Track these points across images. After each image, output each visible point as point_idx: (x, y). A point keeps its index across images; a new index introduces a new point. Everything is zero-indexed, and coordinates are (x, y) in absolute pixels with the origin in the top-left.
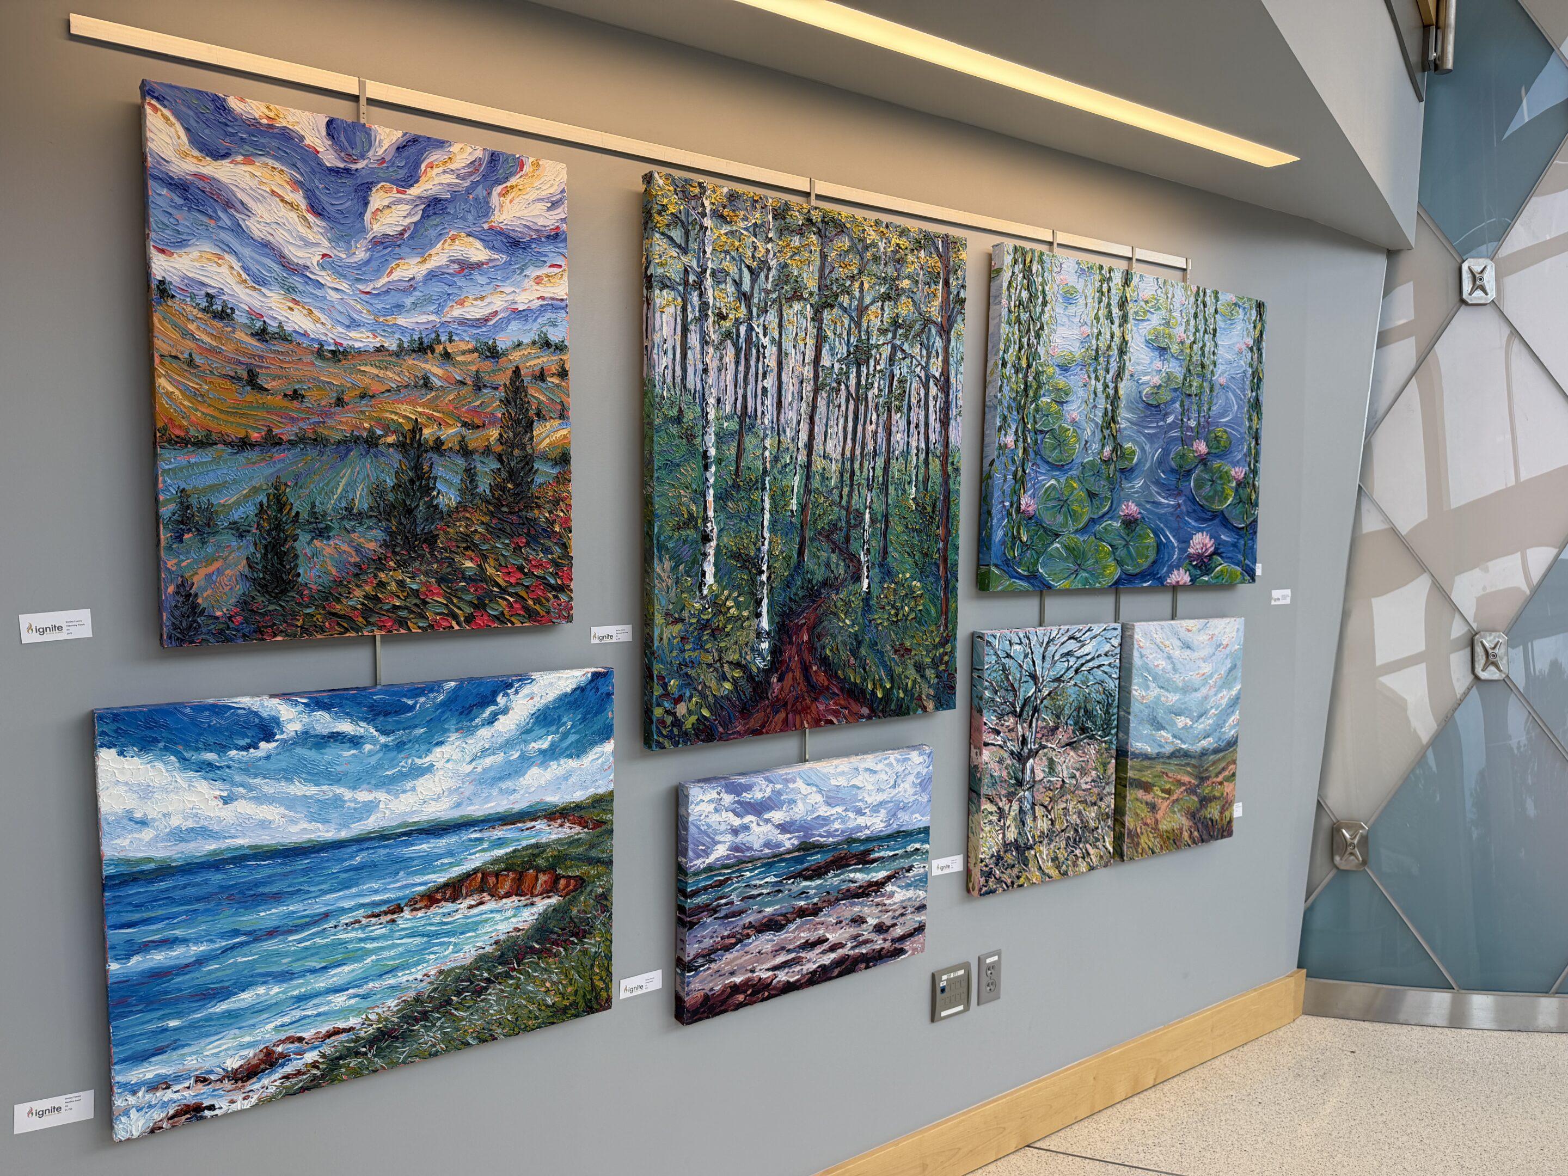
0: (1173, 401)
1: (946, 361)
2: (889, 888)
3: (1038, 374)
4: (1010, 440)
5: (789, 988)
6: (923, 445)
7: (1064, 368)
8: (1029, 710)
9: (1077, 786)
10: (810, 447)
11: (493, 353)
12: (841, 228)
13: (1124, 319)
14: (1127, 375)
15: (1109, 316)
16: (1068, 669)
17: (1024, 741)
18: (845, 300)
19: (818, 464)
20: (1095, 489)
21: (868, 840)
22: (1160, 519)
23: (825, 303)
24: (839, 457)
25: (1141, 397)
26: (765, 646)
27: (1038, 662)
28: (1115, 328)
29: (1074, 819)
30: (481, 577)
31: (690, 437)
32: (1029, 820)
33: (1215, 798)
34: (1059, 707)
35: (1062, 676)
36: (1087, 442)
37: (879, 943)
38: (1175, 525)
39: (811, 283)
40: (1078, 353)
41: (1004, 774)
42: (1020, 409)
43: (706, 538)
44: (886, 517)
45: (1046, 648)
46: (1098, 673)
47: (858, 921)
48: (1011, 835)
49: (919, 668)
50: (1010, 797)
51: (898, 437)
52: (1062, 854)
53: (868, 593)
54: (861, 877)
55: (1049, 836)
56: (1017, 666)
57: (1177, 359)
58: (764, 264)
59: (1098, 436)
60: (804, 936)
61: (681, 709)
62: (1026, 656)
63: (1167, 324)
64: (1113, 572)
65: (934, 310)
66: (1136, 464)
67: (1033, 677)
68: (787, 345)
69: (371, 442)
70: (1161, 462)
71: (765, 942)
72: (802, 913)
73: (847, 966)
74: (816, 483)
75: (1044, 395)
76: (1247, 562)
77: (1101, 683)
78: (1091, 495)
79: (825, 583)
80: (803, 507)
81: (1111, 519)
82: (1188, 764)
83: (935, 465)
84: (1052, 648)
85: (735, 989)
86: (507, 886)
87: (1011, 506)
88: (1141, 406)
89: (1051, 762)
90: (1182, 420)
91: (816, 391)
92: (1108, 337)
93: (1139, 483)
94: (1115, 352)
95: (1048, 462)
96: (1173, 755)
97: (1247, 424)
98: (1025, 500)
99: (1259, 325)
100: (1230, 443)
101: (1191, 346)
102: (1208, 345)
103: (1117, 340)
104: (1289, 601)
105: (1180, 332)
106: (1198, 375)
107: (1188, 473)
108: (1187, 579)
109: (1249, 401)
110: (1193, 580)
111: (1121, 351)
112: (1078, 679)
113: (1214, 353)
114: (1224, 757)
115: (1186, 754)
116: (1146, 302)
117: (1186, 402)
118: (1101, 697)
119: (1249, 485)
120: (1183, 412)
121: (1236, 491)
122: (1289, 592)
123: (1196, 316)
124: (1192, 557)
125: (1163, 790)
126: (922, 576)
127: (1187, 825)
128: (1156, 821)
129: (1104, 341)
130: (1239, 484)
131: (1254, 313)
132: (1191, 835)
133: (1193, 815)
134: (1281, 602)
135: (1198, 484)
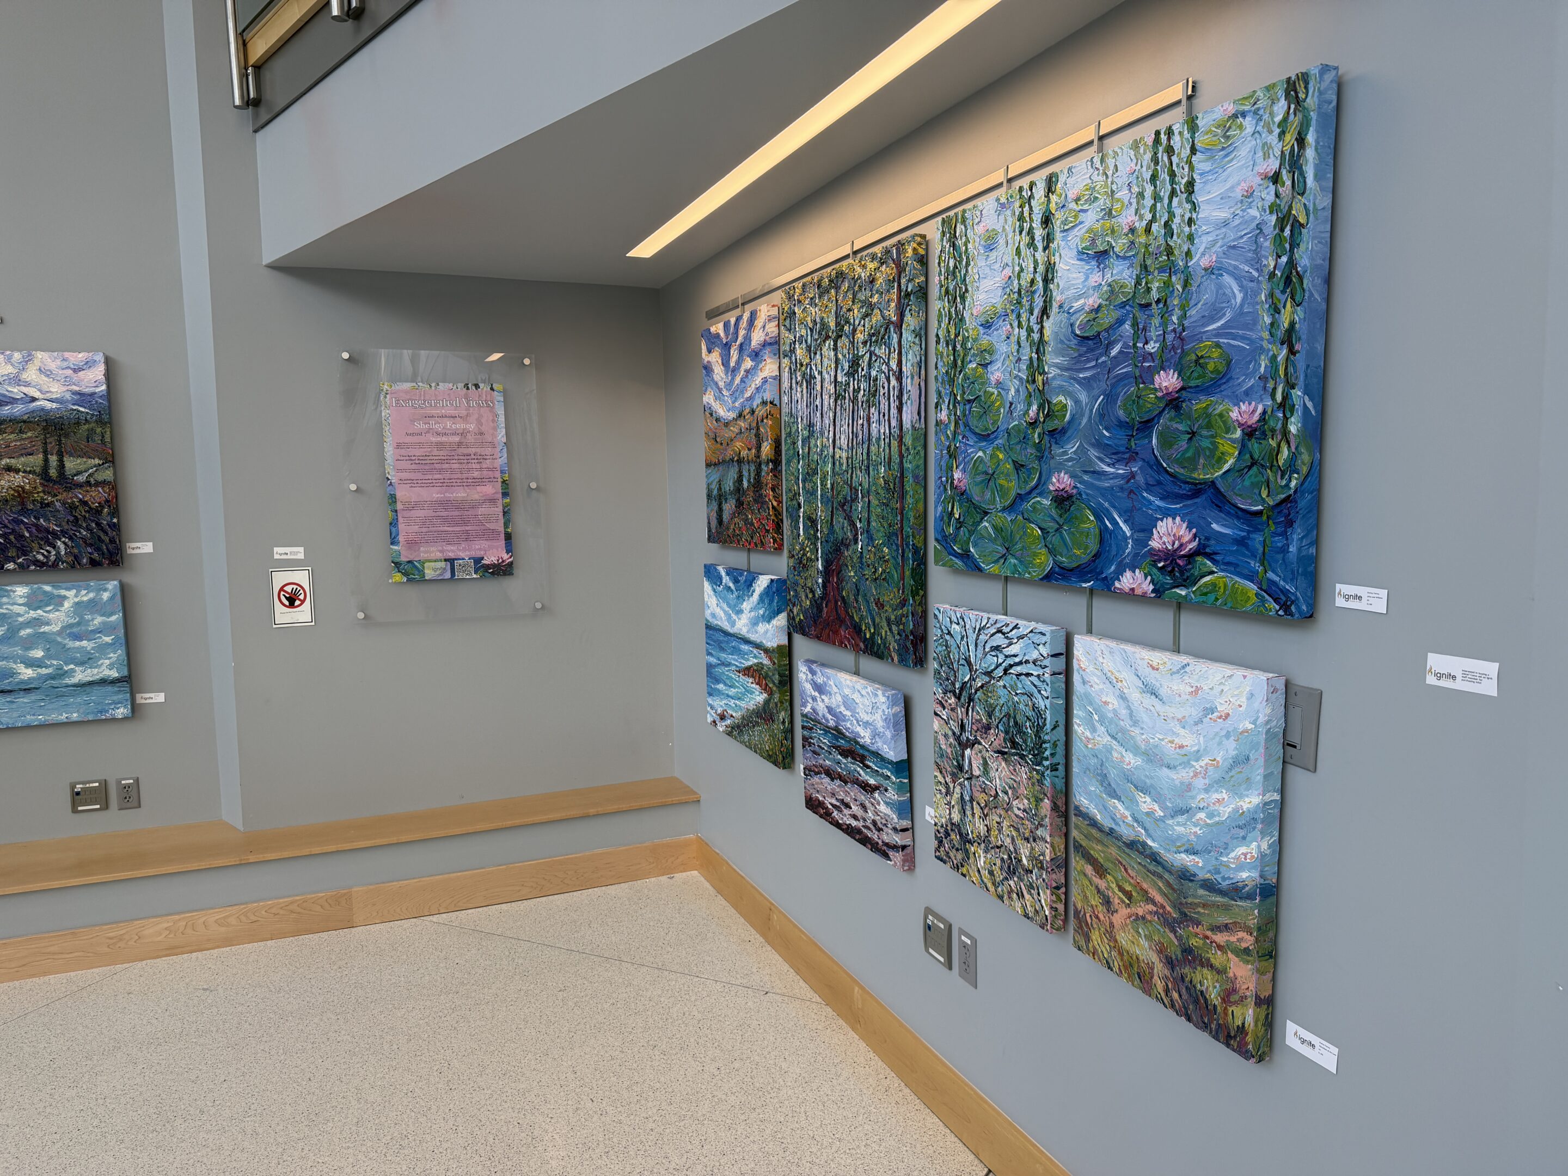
1: (900, 354)
3: (965, 341)
4: (943, 416)
5: (839, 825)
6: (887, 431)
8: (965, 697)
9: (1010, 806)
10: (834, 442)
11: (753, 412)
12: (843, 277)
13: (1049, 239)
14: (1055, 305)
15: (1032, 242)
16: (998, 666)
17: (963, 727)
18: (846, 329)
19: (838, 454)
20: (1022, 459)
24: (846, 448)
26: (820, 580)
27: (972, 647)
28: (1040, 256)
29: (1008, 842)
30: (752, 523)
31: (794, 444)
32: (968, 811)
33: (1208, 963)
34: (991, 705)
35: (992, 671)
37: (876, 836)
39: (832, 324)
41: (949, 751)
42: (951, 382)
43: (799, 506)
44: (869, 492)
45: (978, 635)
46: (1028, 683)
47: (865, 808)
48: (956, 816)
49: (889, 623)
50: (954, 778)
51: (874, 429)
52: (998, 874)
53: (861, 553)
55: (986, 844)
56: (956, 646)
58: (815, 322)
59: (1023, 393)
60: (842, 795)
61: (795, 611)
62: (962, 638)
63: (1109, 214)
64: (1044, 561)
65: (892, 312)
67: (969, 662)
68: (824, 373)
71: (828, 783)
72: (840, 777)
73: (862, 839)
74: (837, 467)
75: (971, 361)
77: (1030, 696)
78: (1018, 466)
79: (842, 542)
80: (832, 485)
83: (895, 444)
84: (983, 637)
85: (820, 803)
86: (757, 679)
89: (985, 763)
90: (1135, 345)
92: (1031, 268)
94: (1039, 284)
95: (975, 434)
96: (1132, 845)
97: (1268, 320)
98: (957, 475)
99: (1295, 121)
100: (1229, 363)
101: (1148, 230)
102: (1178, 212)
103: (1041, 268)
104: (1490, 688)
105: (1127, 218)
106: (1161, 270)
107: (1147, 425)
108: (1147, 587)
109: (1272, 275)
110: (1159, 591)
111: (1046, 281)
112: (1006, 681)
113: (1190, 222)
114: (1226, 908)
115: (1154, 858)
116: (1077, 200)
117: (1141, 317)
118: (1030, 713)
119: (1273, 431)
120: (1136, 337)
121: (1243, 448)
122: (1492, 668)
123: (1154, 178)
124: (1155, 556)
125: (1121, 889)
126: (888, 543)
127: (1160, 968)
128: (1112, 925)
129: (1027, 277)
130: (1250, 433)
131: (1281, 107)
132: (1167, 991)
133: (1170, 963)
134: (1459, 685)
135: (1166, 442)
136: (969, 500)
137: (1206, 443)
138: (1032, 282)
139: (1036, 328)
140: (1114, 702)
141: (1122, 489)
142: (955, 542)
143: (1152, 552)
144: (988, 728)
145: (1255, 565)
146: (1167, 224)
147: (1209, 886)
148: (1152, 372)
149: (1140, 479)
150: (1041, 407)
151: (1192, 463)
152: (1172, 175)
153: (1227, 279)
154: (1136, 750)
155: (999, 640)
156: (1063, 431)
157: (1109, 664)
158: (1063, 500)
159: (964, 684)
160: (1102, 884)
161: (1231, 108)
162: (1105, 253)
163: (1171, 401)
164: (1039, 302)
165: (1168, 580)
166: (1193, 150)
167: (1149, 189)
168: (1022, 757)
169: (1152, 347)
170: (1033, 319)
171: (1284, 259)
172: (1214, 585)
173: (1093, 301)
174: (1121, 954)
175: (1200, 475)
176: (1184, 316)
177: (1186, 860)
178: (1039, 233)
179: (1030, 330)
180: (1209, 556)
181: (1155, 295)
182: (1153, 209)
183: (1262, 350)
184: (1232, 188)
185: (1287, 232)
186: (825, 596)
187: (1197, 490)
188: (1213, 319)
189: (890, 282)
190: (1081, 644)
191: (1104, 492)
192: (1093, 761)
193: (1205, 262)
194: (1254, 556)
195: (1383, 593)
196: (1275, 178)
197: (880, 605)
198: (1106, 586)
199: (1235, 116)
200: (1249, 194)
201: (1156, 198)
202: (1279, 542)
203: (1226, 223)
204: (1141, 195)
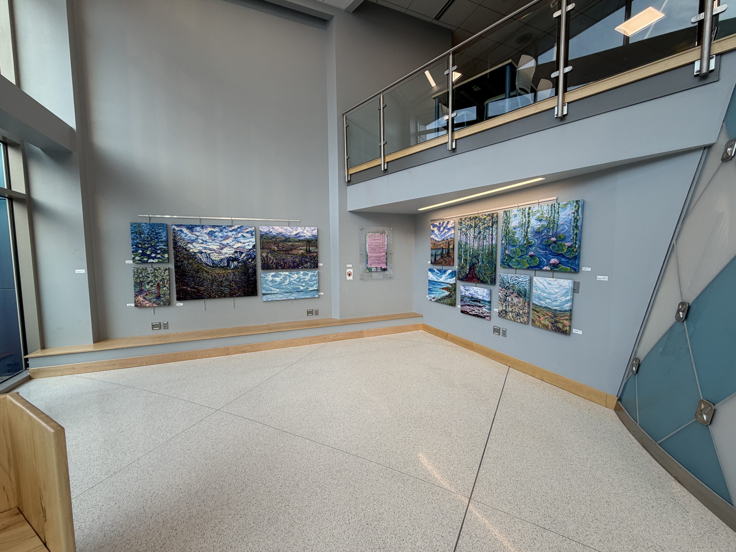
0: (544, 230)
1: (492, 232)
2: (483, 308)
3: (509, 230)
4: (503, 242)
6: (488, 244)
7: (515, 228)
9: (518, 305)
10: (473, 246)
12: (477, 217)
13: (529, 217)
14: (530, 227)
15: (525, 217)
16: (516, 283)
17: (507, 293)
18: (477, 226)
19: (474, 248)
20: (522, 250)
21: (479, 299)
23: (475, 227)
24: (477, 247)
26: (468, 270)
27: (509, 280)
28: (527, 219)
29: (517, 311)
30: (446, 260)
31: (461, 246)
32: (507, 307)
33: (560, 322)
34: (514, 289)
35: (514, 284)
37: (482, 315)
39: (473, 225)
40: (517, 225)
41: (503, 298)
42: (506, 237)
43: (462, 257)
44: (483, 255)
46: (523, 285)
47: (479, 310)
48: (504, 309)
49: (488, 277)
50: (504, 302)
51: (485, 244)
52: (514, 316)
53: (480, 265)
54: (479, 304)
55: (512, 312)
56: (505, 280)
57: (545, 221)
58: (468, 225)
59: (523, 239)
61: (460, 276)
62: (507, 279)
63: (542, 214)
64: (527, 265)
65: (490, 224)
67: (508, 282)
68: (471, 234)
69: (440, 248)
70: (540, 244)
72: (472, 306)
73: (478, 316)
74: (474, 250)
75: (510, 234)
77: (524, 287)
78: (521, 251)
79: (475, 263)
80: (472, 254)
82: (551, 311)
83: (490, 247)
84: (512, 278)
86: (447, 290)
88: (534, 232)
89: (512, 299)
90: (547, 234)
91: (474, 239)
92: (525, 221)
93: (534, 248)
97: (572, 232)
98: (506, 252)
99: (577, 206)
100: (565, 237)
101: (550, 217)
102: (556, 216)
103: (527, 221)
104: (607, 280)
105: (546, 215)
106: (552, 223)
107: (549, 245)
108: (549, 269)
109: (573, 226)
110: (551, 269)
111: (528, 223)
112: (518, 285)
113: (558, 217)
114: (563, 314)
115: (549, 308)
116: (535, 212)
117: (548, 230)
118: (523, 289)
119: (573, 247)
120: (547, 232)
121: (568, 249)
122: (607, 277)
123: (551, 210)
124: (551, 264)
125: (542, 314)
126: (488, 263)
127: (550, 325)
128: (540, 320)
129: (523, 222)
130: (569, 247)
131: (575, 204)
132: (551, 328)
133: (552, 324)
134: (602, 280)
135: (553, 247)
136: (510, 256)
137: (561, 248)
138: (525, 223)
139: (526, 230)
140: (542, 286)
142: (506, 263)
144: (513, 293)
146: (554, 217)
147: (560, 311)
148: (550, 238)
149: (548, 253)
150: (527, 242)
151: (558, 251)
152: (555, 210)
153: (565, 226)
154: (546, 293)
155: (516, 278)
156: (532, 245)
157: (541, 281)
158: (531, 256)
159: (507, 287)
160: (538, 314)
161: (566, 203)
162: (541, 220)
163: (554, 242)
164: (527, 226)
166: (559, 207)
167: (550, 212)
168: (521, 297)
169: (550, 234)
170: (525, 228)
171: (575, 224)
172: (562, 268)
173: (539, 226)
174: (542, 324)
175: (559, 253)
176: (557, 230)
177: (556, 308)
178: (527, 216)
179: (524, 230)
180: (561, 264)
181: (551, 227)
182: (551, 215)
183: (571, 236)
184: (566, 213)
185: (576, 220)
186: (469, 273)
187: (559, 255)
188: (562, 231)
189: (490, 220)
190: (535, 279)
191: (540, 255)
192: (537, 296)
193: (561, 223)
194: (569, 264)
195: (590, 268)
196: (574, 213)
197: (486, 274)
198: (541, 269)
199: (567, 204)
200: (569, 215)
201: (552, 213)
202: (574, 262)
203: (565, 218)
204: (549, 212)
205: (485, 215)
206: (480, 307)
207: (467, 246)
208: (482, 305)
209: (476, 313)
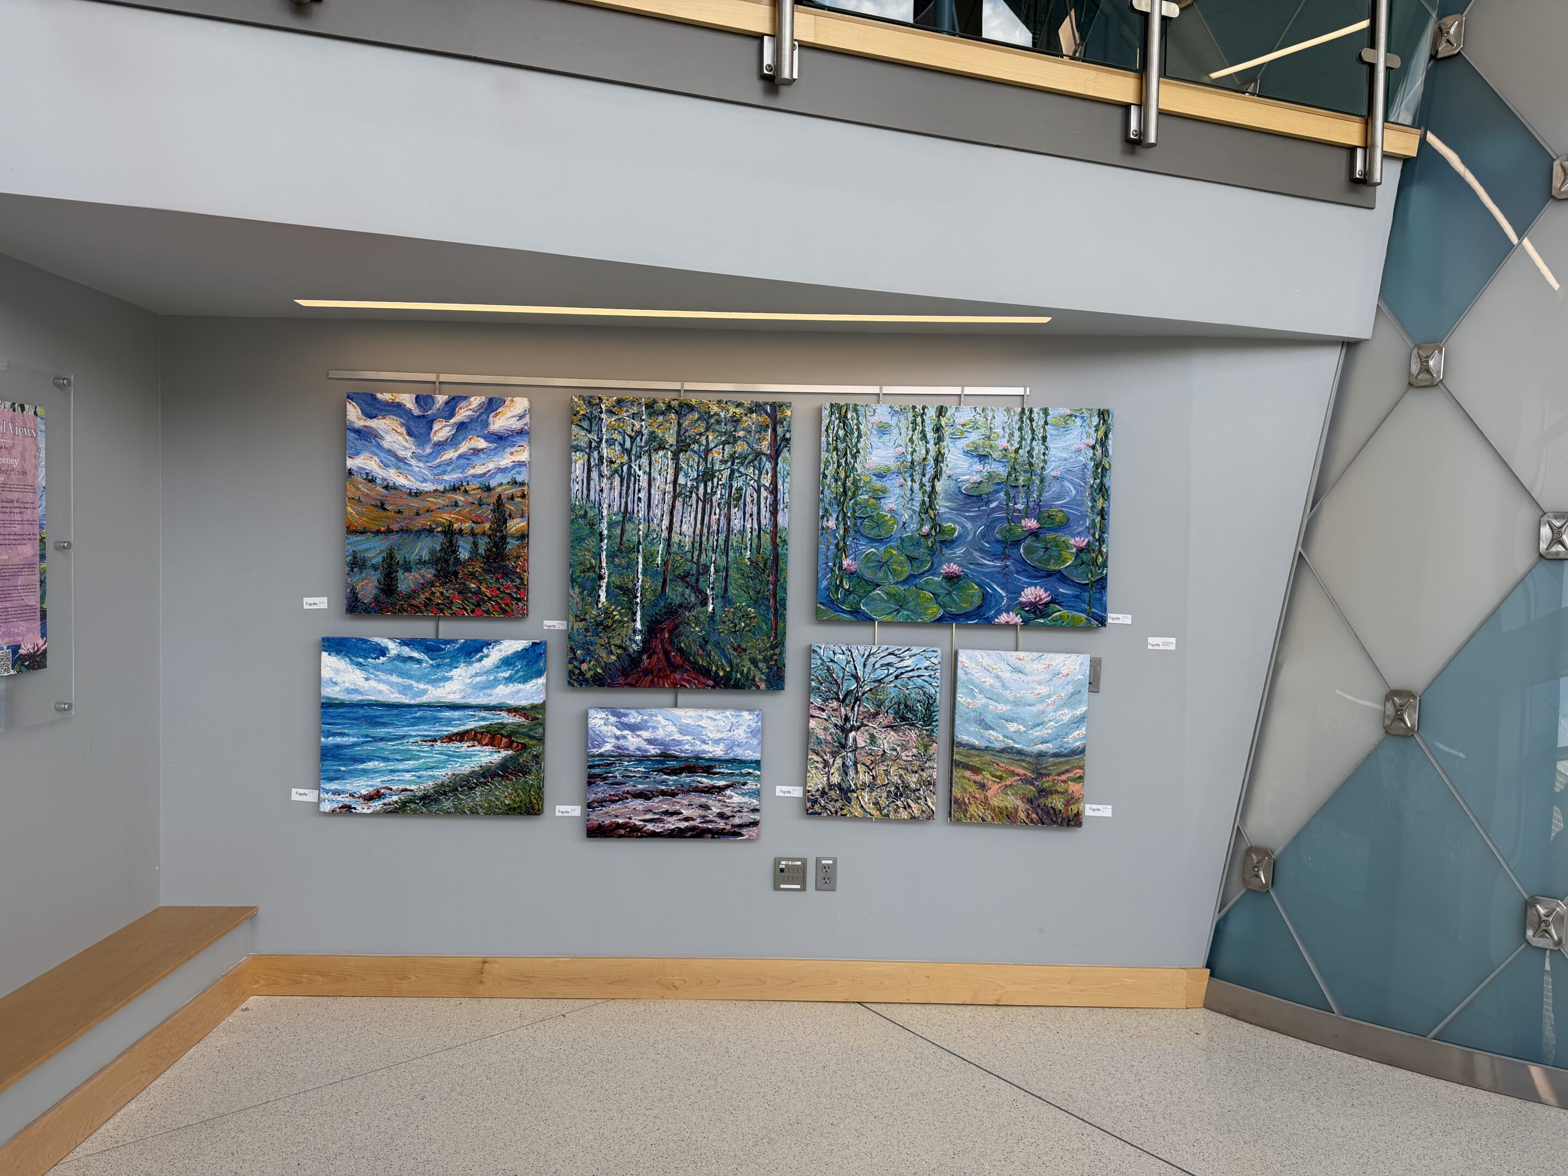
0: (997, 492)
1: (775, 476)
2: (728, 792)
3: (856, 481)
4: (832, 524)
5: (654, 835)
6: (756, 526)
7: (880, 476)
8: (850, 699)
9: (898, 757)
10: (670, 529)
11: (488, 489)
12: (691, 408)
13: (939, 440)
14: (944, 476)
15: (924, 437)
16: (888, 675)
17: (847, 719)
18: (696, 447)
19: (676, 538)
20: (916, 554)
21: (710, 760)
22: (984, 576)
23: (682, 449)
24: (692, 534)
25: (960, 491)
26: (638, 638)
27: (860, 668)
28: (931, 446)
29: (896, 779)
30: (478, 592)
31: (592, 525)
32: (851, 772)
33: (1057, 792)
34: (880, 700)
35: (882, 679)
36: (904, 523)
37: (721, 824)
38: (1005, 580)
39: (671, 439)
40: (893, 464)
41: (829, 738)
42: (841, 504)
43: (601, 577)
44: (727, 569)
45: (867, 659)
46: (919, 681)
47: (705, 807)
48: (836, 779)
49: (754, 662)
50: (834, 755)
51: (736, 523)
52: (883, 802)
53: (713, 613)
54: (706, 781)
55: (872, 787)
56: (839, 668)
57: (999, 461)
58: (640, 433)
59: (916, 518)
60: (665, 807)
61: (584, 667)
62: (848, 662)
63: (989, 438)
64: (935, 611)
65: (765, 446)
66: (957, 537)
67: (856, 677)
68: (655, 474)
69: (431, 531)
70: (983, 536)
71: (639, 804)
72: (663, 793)
73: (697, 833)
74: (674, 548)
75: (862, 494)
76: (1093, 610)
77: (922, 688)
78: (911, 559)
79: (681, 606)
80: (665, 563)
81: (932, 575)
82: (1024, 761)
83: (766, 538)
84: (872, 660)
85: (619, 826)
86: (487, 740)
87: (835, 565)
88: (960, 497)
89: (872, 737)
90: (1007, 505)
91: (675, 498)
92: (924, 452)
93: (960, 551)
94: (931, 462)
95: (867, 538)
96: (1003, 751)
97: (1090, 504)
98: (846, 563)
99: (1102, 429)
100: (1068, 520)
101: (1016, 451)
102: (1037, 448)
103: (932, 453)
104: (1173, 647)
105: (1003, 443)
106: (1025, 472)
107: (1017, 543)
108: (1018, 620)
109: (1092, 486)
110: (1026, 622)
111: (937, 461)
112: (898, 682)
113: (1044, 454)
114: (1067, 762)
115: (1020, 752)
116: (963, 425)
117: (1012, 492)
118: (919, 698)
119: (1094, 550)
120: (1009, 499)
121: (1077, 556)
122: (1173, 640)
123: (1020, 429)
124: (1023, 605)
125: (993, 776)
127: (1022, 805)
128: (986, 797)
129: (918, 457)
130: (1080, 550)
131: (1095, 420)
132: (1028, 816)
133: (1030, 801)
134: (1161, 648)
135: (1029, 550)
136: (860, 578)
137: (1055, 553)
138: (925, 459)
139: (928, 484)
141: (999, 573)
142: (843, 603)
143: (1021, 603)
144: (876, 714)
145: (1085, 606)
146: (1029, 452)
147: (1056, 755)
148: (1019, 519)
149: (1012, 568)
150: (933, 527)
151: (1047, 562)
152: (1033, 431)
155: (891, 659)
156: (953, 542)
158: (951, 578)
159: (848, 693)
160: (978, 778)
161: (1069, 412)
162: (986, 456)
163: (1032, 533)
164: (930, 472)
165: (1032, 616)
166: (1046, 423)
167: (1017, 434)
168: (912, 725)
169: (1020, 506)
170: (925, 480)
171: (1098, 481)
172: (1061, 616)
173: (977, 478)
174: (993, 810)
175: (1052, 567)
176: (1041, 495)
178: (930, 435)
179: (922, 485)
180: (1058, 604)
181: (1021, 482)
182: (1020, 442)
184: (1069, 445)
185: (1100, 470)
186: (646, 649)
187: (1050, 574)
188: (1058, 499)
189: (762, 428)
193: (1054, 473)
195: (1130, 616)
196: (1093, 447)
197: (739, 649)
199: (1071, 416)
200: (1079, 450)
201: (1022, 438)
203: (1066, 460)
204: (1012, 435)
205: (739, 405)
206: (710, 790)
207: (629, 526)
208: (722, 783)
209: (683, 825)
